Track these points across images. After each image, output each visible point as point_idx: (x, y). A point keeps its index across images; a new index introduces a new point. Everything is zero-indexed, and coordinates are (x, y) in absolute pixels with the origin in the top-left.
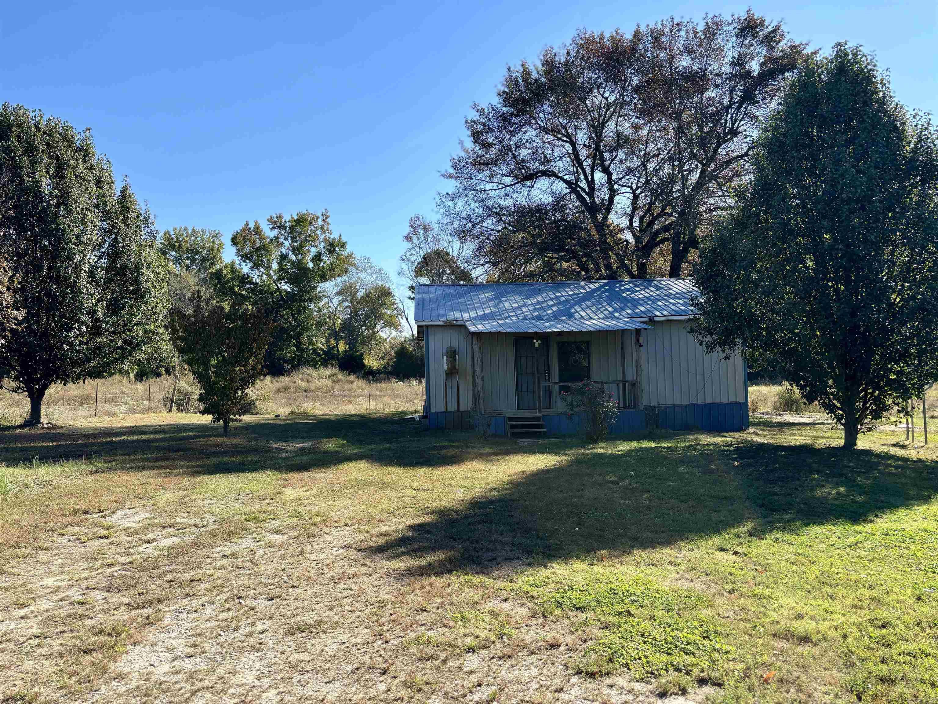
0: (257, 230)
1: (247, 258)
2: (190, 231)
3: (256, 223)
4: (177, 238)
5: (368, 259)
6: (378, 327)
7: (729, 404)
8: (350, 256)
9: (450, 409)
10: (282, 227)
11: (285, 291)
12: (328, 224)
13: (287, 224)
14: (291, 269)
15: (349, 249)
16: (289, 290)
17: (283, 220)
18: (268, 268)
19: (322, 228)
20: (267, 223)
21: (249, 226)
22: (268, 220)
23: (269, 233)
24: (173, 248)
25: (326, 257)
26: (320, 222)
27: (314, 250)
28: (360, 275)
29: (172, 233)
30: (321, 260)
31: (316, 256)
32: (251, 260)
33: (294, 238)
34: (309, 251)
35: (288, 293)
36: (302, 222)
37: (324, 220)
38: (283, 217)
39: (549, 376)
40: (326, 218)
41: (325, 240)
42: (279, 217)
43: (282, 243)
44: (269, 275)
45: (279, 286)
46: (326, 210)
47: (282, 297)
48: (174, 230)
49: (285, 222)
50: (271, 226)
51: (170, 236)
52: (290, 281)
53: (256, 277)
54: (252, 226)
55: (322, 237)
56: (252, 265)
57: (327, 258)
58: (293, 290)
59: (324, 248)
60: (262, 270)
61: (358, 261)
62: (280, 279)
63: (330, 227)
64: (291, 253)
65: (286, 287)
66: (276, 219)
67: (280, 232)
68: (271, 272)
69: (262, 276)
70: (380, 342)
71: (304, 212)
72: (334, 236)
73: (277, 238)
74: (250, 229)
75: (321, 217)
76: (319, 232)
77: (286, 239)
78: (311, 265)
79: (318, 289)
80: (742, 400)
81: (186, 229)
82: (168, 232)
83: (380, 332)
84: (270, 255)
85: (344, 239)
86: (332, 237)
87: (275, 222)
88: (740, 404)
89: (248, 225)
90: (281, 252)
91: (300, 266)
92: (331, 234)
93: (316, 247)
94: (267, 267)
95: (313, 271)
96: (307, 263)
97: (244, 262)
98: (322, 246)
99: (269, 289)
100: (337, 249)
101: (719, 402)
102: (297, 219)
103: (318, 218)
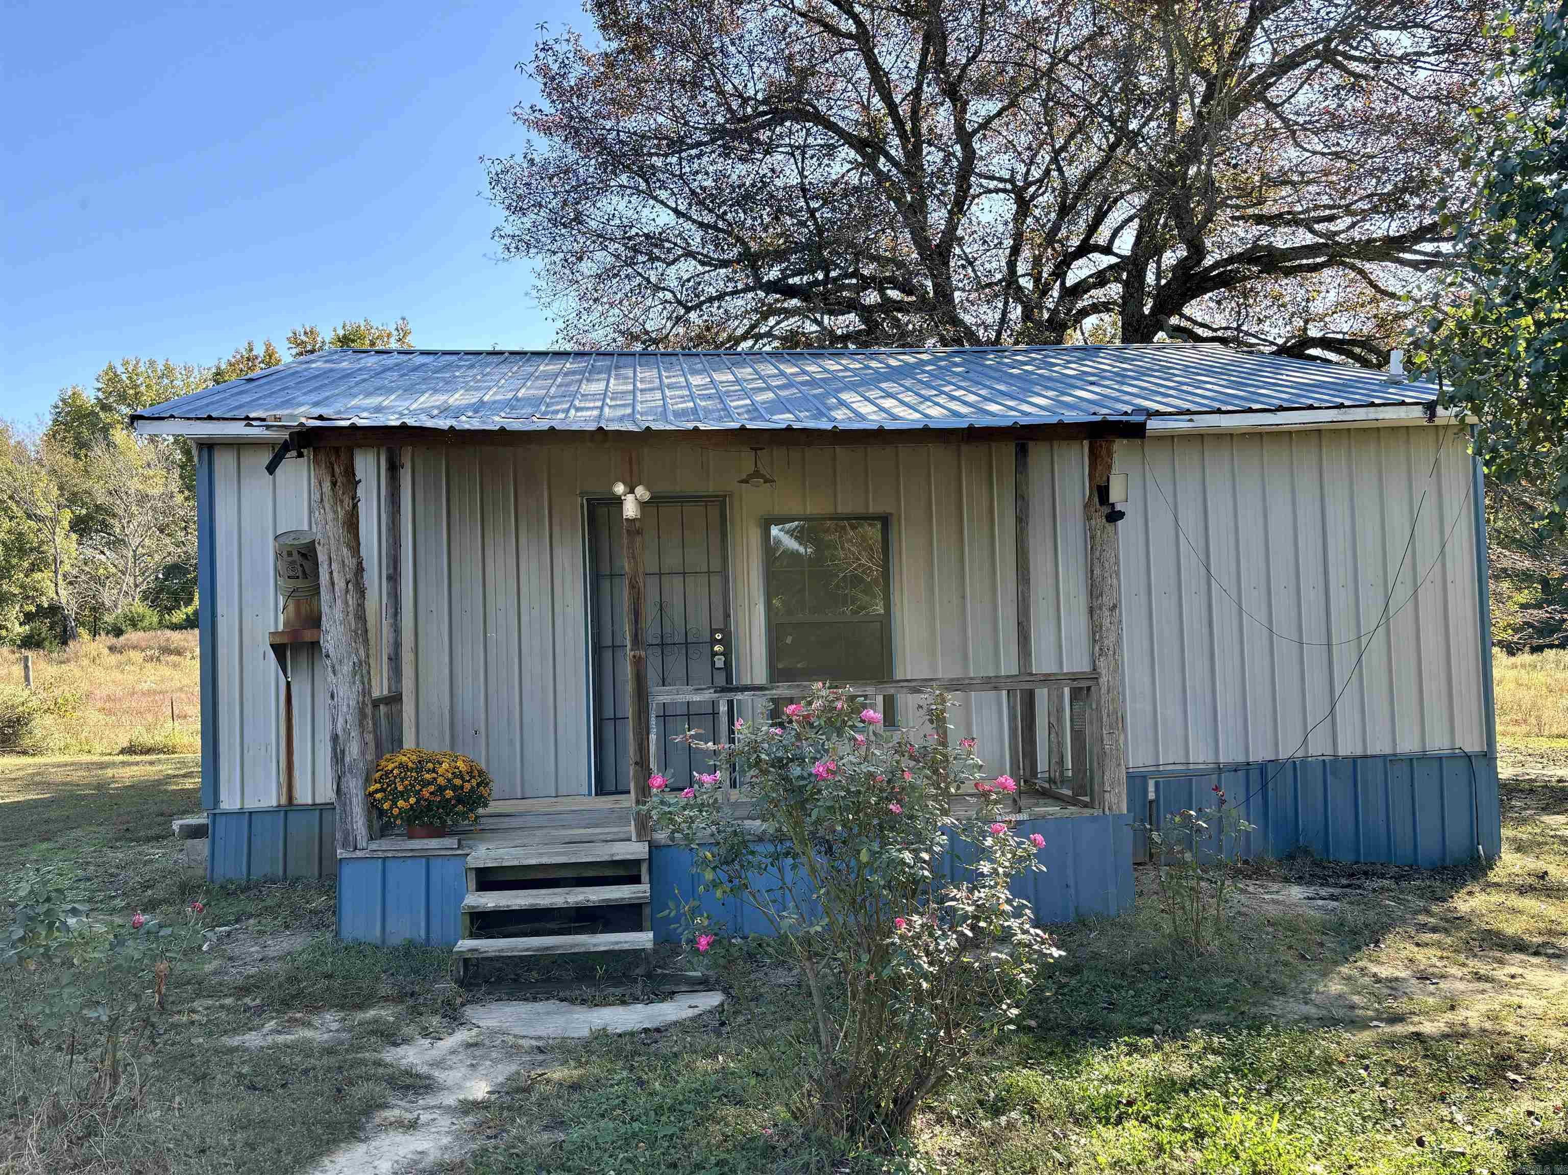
2: (160, 367)
3: (268, 346)
4: (130, 378)
7: (1424, 757)
9: (303, 796)
17: (319, 339)
21: (254, 353)
24: (122, 398)
29: (120, 370)
36: (353, 341)
37: (400, 340)
39: (727, 654)
42: (311, 333)
46: (404, 319)
48: (125, 363)
49: (323, 342)
51: (116, 375)
54: (259, 351)
66: (304, 338)
80: (1471, 744)
81: (152, 363)
82: (111, 368)
88: (1468, 757)
101: (1388, 751)
102: (345, 336)
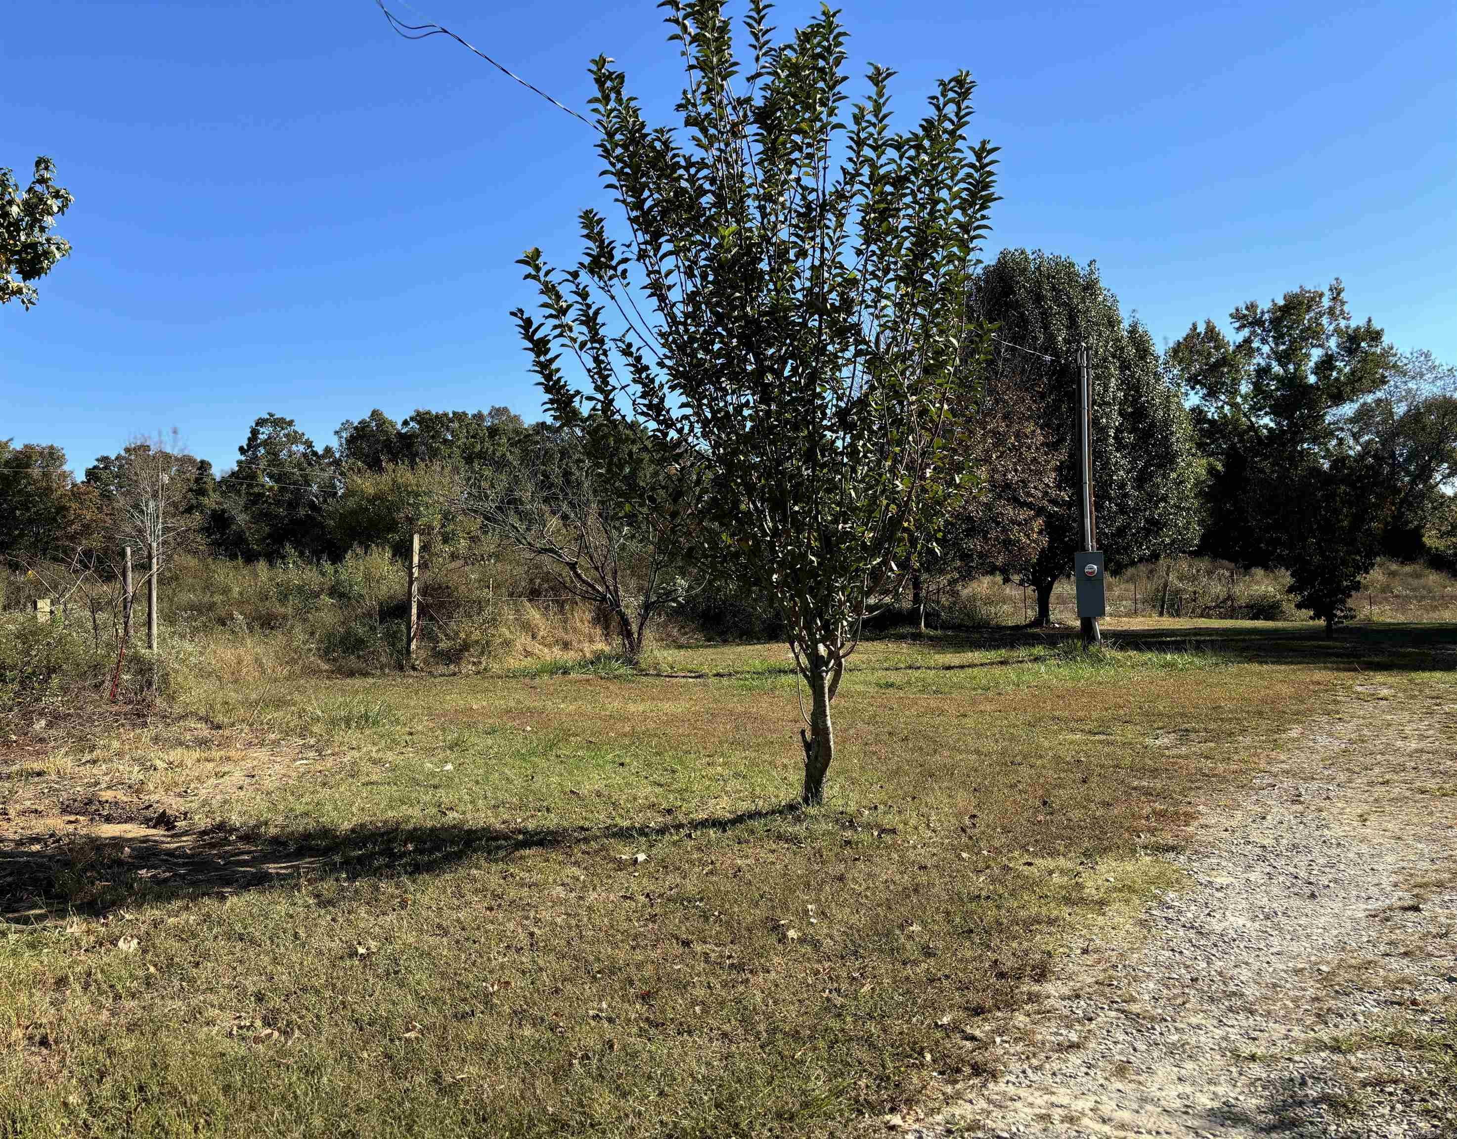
0: (1212, 333)
1: (1198, 382)
5: (1427, 355)
6: (1438, 477)
8: (1386, 353)
10: (1259, 322)
11: (1266, 426)
12: (1343, 303)
13: (1266, 316)
14: (1277, 389)
15: (1386, 340)
16: (1272, 425)
18: (1234, 392)
19: (1331, 311)
20: (1230, 320)
22: (1231, 315)
23: (1232, 336)
25: (1343, 361)
26: (1326, 303)
27: (1316, 354)
28: (1412, 385)
30: (1333, 368)
31: (1323, 362)
32: (1203, 385)
33: (1282, 336)
34: (1308, 356)
35: (1270, 430)
38: (1257, 307)
40: (1338, 294)
41: (1337, 330)
43: (1259, 349)
44: (1234, 405)
45: (1253, 419)
47: (1259, 438)
50: (1237, 325)
52: (1276, 411)
53: (1213, 410)
55: (1331, 328)
56: (1205, 391)
57: (1342, 364)
58: (1278, 424)
59: (1338, 347)
60: (1223, 397)
61: (1405, 361)
62: (1255, 409)
63: (1346, 308)
64: (1274, 364)
65: (1267, 421)
67: (1255, 331)
68: (1239, 400)
69: (1222, 407)
70: (1442, 504)
71: (1296, 290)
72: (1357, 321)
73: (1248, 341)
74: (1199, 334)
75: (1327, 293)
76: (1325, 320)
77: (1264, 341)
78: (1312, 379)
79: (1328, 419)
83: (1441, 486)
84: (1237, 371)
85: (1376, 325)
86: (1353, 324)
87: (1245, 316)
89: (1195, 329)
90: (1259, 364)
91: (1293, 383)
92: (1348, 319)
93: (1321, 346)
94: (1231, 393)
95: (1318, 389)
96: (1306, 377)
97: (1193, 388)
98: (1333, 343)
99: (1235, 428)
100: (1363, 344)
103: (1321, 295)
